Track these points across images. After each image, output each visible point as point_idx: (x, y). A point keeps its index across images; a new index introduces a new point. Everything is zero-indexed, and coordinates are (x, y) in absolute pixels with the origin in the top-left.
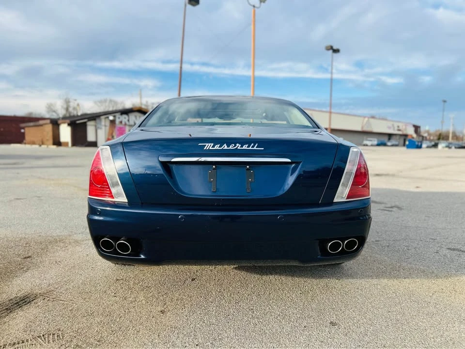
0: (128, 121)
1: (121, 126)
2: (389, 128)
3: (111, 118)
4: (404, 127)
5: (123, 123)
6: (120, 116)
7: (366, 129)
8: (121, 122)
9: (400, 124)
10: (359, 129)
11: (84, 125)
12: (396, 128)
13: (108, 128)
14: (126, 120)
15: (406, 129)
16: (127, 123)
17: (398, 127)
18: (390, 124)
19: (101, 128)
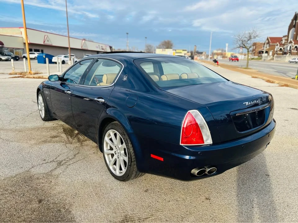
2: (97, 47)
4: (105, 47)
7: (84, 48)
9: (103, 46)
10: (80, 48)
12: (101, 48)
15: (106, 49)
17: (102, 47)
18: (97, 45)
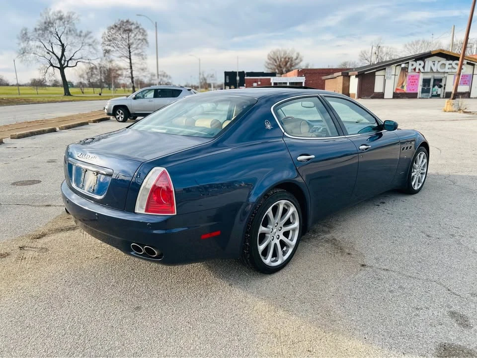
0: (424, 67)
1: (414, 74)
3: (403, 65)
5: (417, 70)
6: (414, 63)
8: (415, 69)
11: (373, 75)
13: (397, 77)
14: (421, 67)
16: (422, 70)
19: (390, 78)
